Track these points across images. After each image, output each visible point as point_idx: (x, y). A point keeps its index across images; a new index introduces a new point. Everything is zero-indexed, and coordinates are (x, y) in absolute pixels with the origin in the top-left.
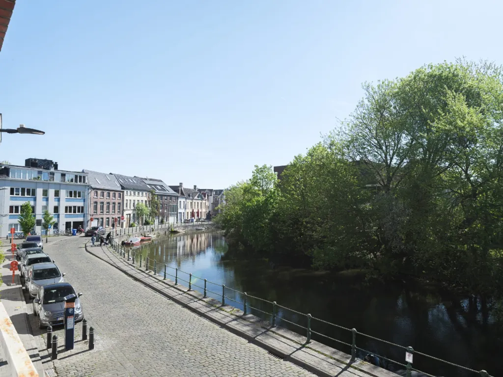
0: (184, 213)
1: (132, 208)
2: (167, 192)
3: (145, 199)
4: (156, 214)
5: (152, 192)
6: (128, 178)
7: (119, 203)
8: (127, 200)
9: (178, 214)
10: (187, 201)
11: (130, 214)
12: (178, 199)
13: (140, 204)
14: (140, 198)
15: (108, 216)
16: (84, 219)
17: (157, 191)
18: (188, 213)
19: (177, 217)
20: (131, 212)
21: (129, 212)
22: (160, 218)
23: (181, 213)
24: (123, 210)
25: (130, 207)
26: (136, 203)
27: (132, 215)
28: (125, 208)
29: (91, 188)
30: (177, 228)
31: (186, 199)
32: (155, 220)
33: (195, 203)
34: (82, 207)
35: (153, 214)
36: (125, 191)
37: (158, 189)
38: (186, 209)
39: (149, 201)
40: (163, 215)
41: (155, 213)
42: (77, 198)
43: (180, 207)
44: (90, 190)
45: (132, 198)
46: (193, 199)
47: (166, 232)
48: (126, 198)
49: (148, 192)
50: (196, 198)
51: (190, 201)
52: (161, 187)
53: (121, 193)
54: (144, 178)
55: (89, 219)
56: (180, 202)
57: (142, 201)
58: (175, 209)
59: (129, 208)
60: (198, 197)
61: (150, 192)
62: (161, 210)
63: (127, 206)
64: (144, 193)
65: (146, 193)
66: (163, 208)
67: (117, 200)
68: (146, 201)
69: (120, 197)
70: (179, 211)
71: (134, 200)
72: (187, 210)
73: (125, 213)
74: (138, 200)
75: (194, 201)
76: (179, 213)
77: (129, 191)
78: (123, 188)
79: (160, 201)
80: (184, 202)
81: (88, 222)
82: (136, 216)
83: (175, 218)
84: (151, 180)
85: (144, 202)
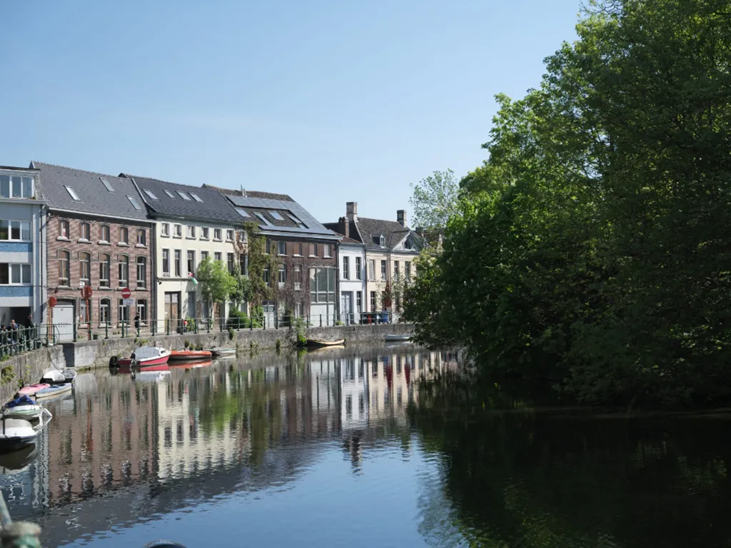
0: (359, 293)
1: (185, 273)
2: (302, 229)
3: (226, 248)
4: (265, 294)
5: (249, 228)
6: (175, 188)
7: (141, 259)
8: (166, 251)
9: (341, 297)
10: (370, 256)
11: (179, 293)
12: (336, 250)
13: (212, 261)
14: (212, 247)
15: (105, 296)
16: (31, 301)
17: (270, 226)
18: (373, 294)
19: (337, 307)
20: (182, 287)
21: (172, 286)
22: (281, 308)
23: (350, 293)
24: (155, 280)
25: (178, 272)
26: (198, 259)
27: (185, 296)
28: (160, 274)
29: (48, 211)
30: (320, 335)
31: (365, 251)
32: (265, 314)
33: (397, 263)
34: (27, 267)
35: (256, 294)
36: (159, 225)
37: (272, 220)
38: (366, 281)
39: (242, 257)
40: (288, 296)
41: (262, 290)
42: (10, 239)
43: (347, 276)
44: (44, 218)
45: (184, 245)
46: (388, 252)
47: (278, 346)
48: (161, 243)
49: (236, 227)
50: (400, 246)
51: (381, 257)
52: (284, 216)
53: (148, 231)
54: (233, 189)
55: (45, 300)
56: (346, 259)
57: (218, 254)
58: (330, 282)
59: (172, 273)
60: (407, 245)
61: (243, 227)
62: (281, 285)
63: (166, 269)
64: (224, 231)
65: (231, 232)
66: (286, 276)
67: (135, 249)
68: (231, 255)
69: (143, 241)
70: (344, 286)
71: (191, 253)
72: (372, 287)
73: (162, 288)
74: (205, 253)
75: (394, 257)
76: (344, 293)
77: (172, 225)
78: (152, 214)
79: (276, 257)
80: (358, 259)
81: (42, 308)
82: (199, 298)
83: (331, 308)
84: (254, 194)
85: (225, 259)
